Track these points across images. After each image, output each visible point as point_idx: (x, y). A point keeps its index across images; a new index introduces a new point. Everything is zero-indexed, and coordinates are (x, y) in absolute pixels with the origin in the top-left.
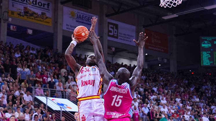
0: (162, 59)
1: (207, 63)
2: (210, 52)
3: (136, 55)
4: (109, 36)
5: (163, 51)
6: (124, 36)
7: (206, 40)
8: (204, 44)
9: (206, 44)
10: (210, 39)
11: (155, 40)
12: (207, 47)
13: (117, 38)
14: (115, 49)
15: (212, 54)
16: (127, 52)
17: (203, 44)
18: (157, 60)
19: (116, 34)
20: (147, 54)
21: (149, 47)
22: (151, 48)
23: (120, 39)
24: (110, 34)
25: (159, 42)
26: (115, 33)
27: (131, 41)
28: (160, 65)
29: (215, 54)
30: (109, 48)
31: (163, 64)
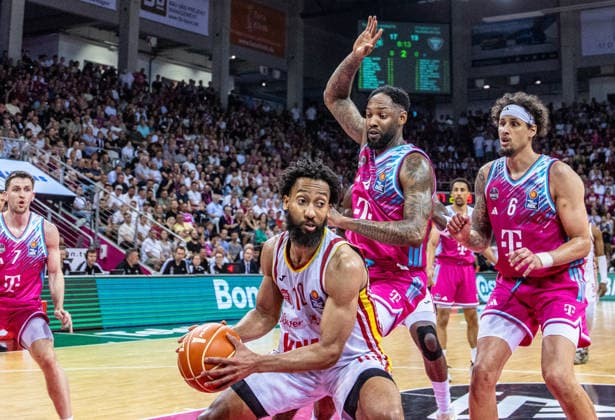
0: (271, 70)
1: (372, 84)
2: (379, 59)
3: (207, 58)
4: (144, 7)
5: (272, 50)
6: (182, 10)
11: (255, 25)
13: (163, 13)
14: (158, 41)
15: (383, 64)
16: (187, 50)
18: (259, 72)
19: (162, 4)
20: (233, 57)
21: (241, 41)
22: (244, 42)
23: (171, 17)
24: (146, 3)
25: (265, 29)
26: (158, 3)
27: (196, 24)
28: (264, 84)
29: (390, 63)
30: (143, 36)
31: (271, 82)
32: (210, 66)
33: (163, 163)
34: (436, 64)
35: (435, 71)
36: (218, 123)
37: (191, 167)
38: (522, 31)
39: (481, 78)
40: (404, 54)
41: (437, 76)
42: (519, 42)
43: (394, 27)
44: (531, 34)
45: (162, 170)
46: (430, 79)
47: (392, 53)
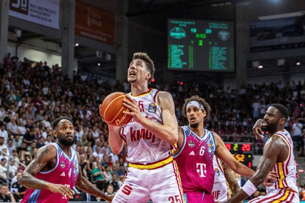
0: (104, 54)
1: (178, 65)
3: (58, 45)
4: (12, 8)
5: (105, 40)
6: (40, 10)
7: (177, 25)
8: (175, 31)
9: (178, 32)
10: (184, 24)
11: (93, 21)
12: (179, 37)
13: (26, 13)
14: (22, 33)
15: (185, 50)
16: (43, 40)
17: (173, 32)
18: (95, 55)
19: (25, 6)
20: (77, 45)
21: (82, 33)
22: (85, 34)
23: (31, 15)
24: (14, 5)
25: (100, 24)
26: (22, 5)
27: (50, 21)
28: (99, 64)
29: (191, 49)
30: (11, 29)
31: (104, 63)
32: (60, 51)
33: (27, 122)
34: (225, 50)
35: (223, 55)
36: (66, 93)
37: (47, 124)
38: (286, 27)
39: (256, 61)
40: (201, 43)
41: (224, 58)
42: (284, 35)
43: (194, 23)
44: (294, 28)
45: (26, 126)
46: (220, 61)
47: (192, 42)
